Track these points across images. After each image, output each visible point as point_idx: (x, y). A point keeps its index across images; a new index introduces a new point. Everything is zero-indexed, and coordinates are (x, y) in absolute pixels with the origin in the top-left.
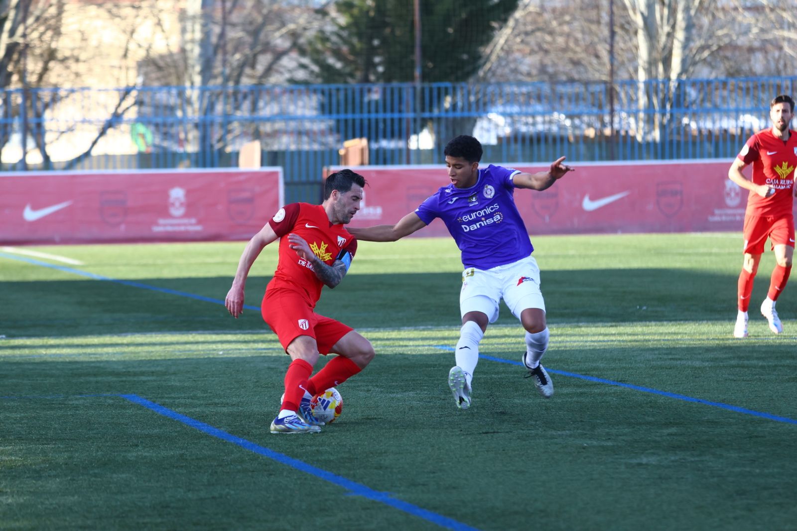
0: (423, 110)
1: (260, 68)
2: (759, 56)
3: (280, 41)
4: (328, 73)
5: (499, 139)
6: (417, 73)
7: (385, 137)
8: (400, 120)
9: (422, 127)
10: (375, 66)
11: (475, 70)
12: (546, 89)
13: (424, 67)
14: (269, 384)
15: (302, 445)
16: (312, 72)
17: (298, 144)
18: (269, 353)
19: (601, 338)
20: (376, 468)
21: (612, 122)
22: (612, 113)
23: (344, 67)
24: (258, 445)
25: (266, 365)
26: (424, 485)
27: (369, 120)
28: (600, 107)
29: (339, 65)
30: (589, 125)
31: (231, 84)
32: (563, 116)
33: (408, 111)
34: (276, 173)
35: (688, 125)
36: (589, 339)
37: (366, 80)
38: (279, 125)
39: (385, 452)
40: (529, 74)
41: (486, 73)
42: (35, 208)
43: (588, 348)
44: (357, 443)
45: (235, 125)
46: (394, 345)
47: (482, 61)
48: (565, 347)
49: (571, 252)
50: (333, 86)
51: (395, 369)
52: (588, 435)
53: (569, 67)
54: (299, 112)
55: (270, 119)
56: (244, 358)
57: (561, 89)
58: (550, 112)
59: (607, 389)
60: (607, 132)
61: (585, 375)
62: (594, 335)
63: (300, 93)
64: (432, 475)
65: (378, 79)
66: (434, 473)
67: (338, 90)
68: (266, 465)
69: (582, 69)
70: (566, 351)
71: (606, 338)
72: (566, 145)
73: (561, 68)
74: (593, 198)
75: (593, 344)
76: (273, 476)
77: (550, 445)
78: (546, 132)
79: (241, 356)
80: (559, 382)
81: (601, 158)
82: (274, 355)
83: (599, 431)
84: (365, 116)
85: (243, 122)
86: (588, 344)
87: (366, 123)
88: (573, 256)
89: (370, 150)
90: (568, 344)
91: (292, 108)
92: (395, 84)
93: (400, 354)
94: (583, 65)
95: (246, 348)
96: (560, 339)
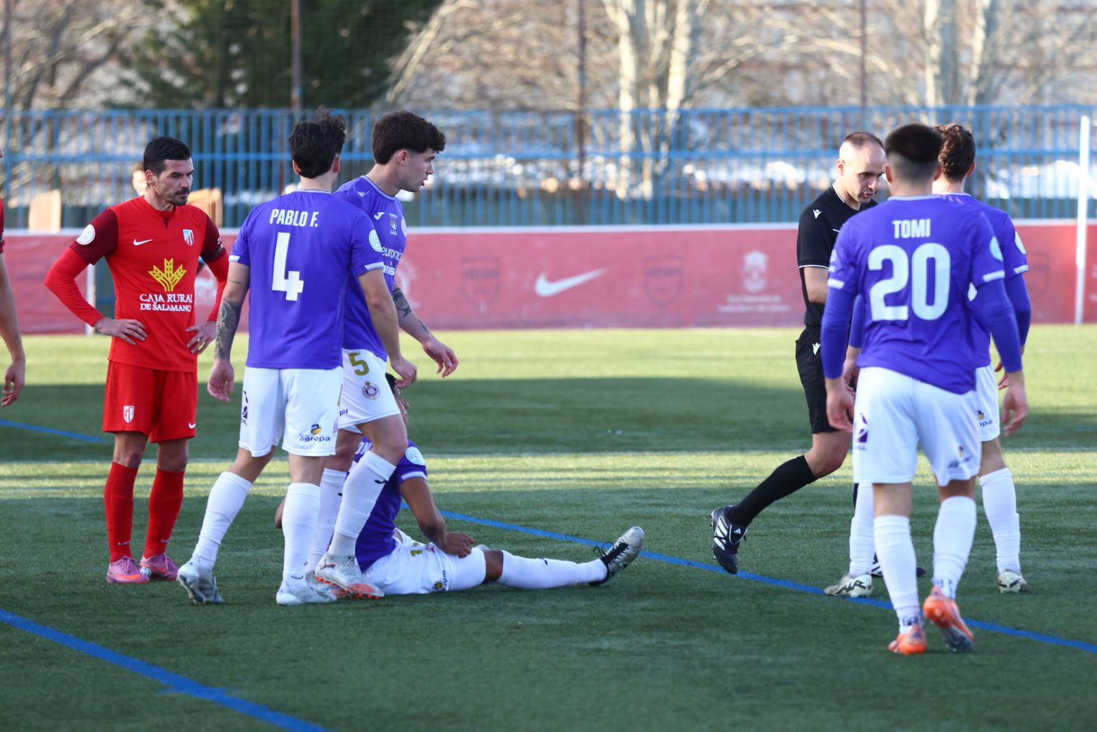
1: (62, 85)
2: (796, 76)
3: (92, 45)
4: (163, 93)
6: (296, 94)
7: (246, 187)
8: (270, 163)
10: (234, 84)
11: (381, 92)
12: (486, 120)
13: (305, 87)
14: (57, 538)
15: (101, 623)
16: (139, 92)
17: (118, 196)
18: (59, 493)
19: (552, 475)
20: (209, 655)
21: (581, 171)
22: (582, 157)
23: (188, 85)
24: (34, 622)
25: (53, 510)
26: (279, 678)
27: (224, 163)
28: (565, 147)
29: (179, 82)
30: (549, 174)
31: (18, 108)
32: (510, 161)
33: (282, 151)
35: (692, 175)
36: (535, 476)
37: (220, 104)
38: (91, 168)
39: (224, 633)
40: (460, 99)
41: (397, 96)
43: (532, 489)
44: (182, 619)
45: (23, 167)
47: (391, 79)
48: (499, 487)
49: (517, 354)
50: (172, 113)
51: (245, 517)
52: (524, 610)
53: (519, 90)
54: (120, 150)
55: (78, 160)
56: (20, 500)
57: (507, 121)
58: (491, 155)
59: (556, 546)
60: (575, 184)
61: (524, 526)
62: (543, 470)
63: (122, 123)
64: (292, 665)
65: (237, 104)
66: (295, 661)
67: (178, 118)
68: (45, 650)
69: (537, 92)
70: (500, 492)
71: (559, 475)
72: (513, 202)
73: (506, 92)
74: (552, 279)
75: (539, 483)
76: (54, 666)
77: (467, 623)
78: (485, 183)
79: (16, 498)
80: (486, 537)
81: (565, 222)
82: (67, 495)
83: (542, 604)
84: (218, 157)
85: (36, 163)
86: (532, 483)
87: (218, 167)
88: (518, 360)
89: (224, 207)
90: (503, 484)
91: (109, 144)
92: (263, 111)
93: (255, 496)
94: (540, 87)
95: (25, 486)
96: (492, 476)
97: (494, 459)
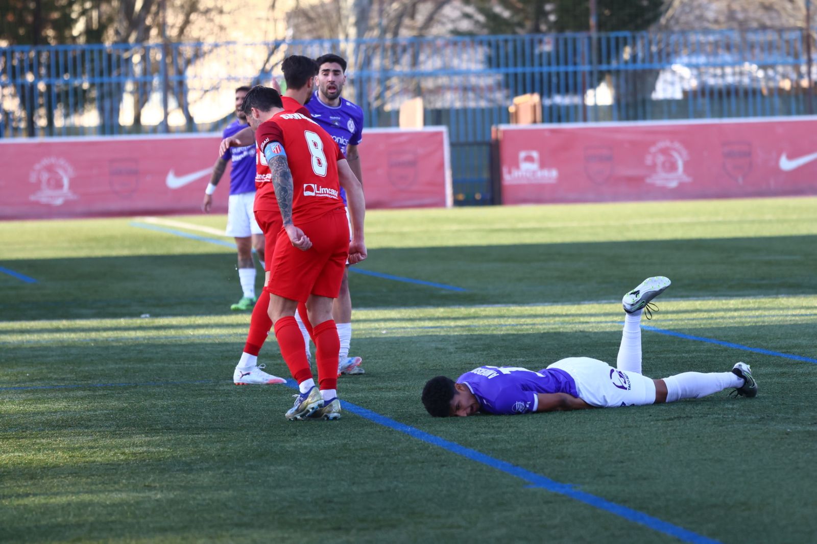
0: (600, 62)
1: (420, 18)
4: (495, 22)
5: (685, 93)
6: (593, 21)
7: (558, 92)
8: (575, 73)
9: (600, 79)
10: (546, 14)
11: (656, 18)
12: (735, 37)
13: (600, 16)
14: (438, 366)
15: (476, 433)
16: (477, 22)
17: (464, 101)
18: (437, 332)
19: (803, 312)
20: (558, 458)
21: (809, 73)
22: (810, 62)
23: (512, 16)
24: (428, 433)
25: (433, 345)
26: (611, 476)
27: (541, 74)
28: (796, 56)
29: (506, 14)
30: (785, 76)
31: (389, 36)
32: (754, 67)
33: (583, 64)
34: (439, 134)
36: (790, 312)
37: (537, 30)
38: (443, 80)
39: (567, 440)
40: (716, 21)
41: (668, 21)
42: (179, 174)
43: (789, 323)
44: (535, 430)
45: (394, 81)
46: (574, 321)
47: (663, 8)
48: (763, 322)
49: (768, 217)
50: (501, 37)
51: (575, 348)
52: (791, 420)
53: (760, 14)
54: (464, 66)
55: (433, 74)
56: (409, 337)
57: (752, 37)
58: (740, 62)
59: (810, 368)
60: (805, 83)
61: (785, 353)
62: (795, 308)
63: (465, 45)
64: (620, 465)
65: (550, 29)
66: (622, 462)
67: (506, 41)
68: (437, 455)
69: (774, 15)
70: (764, 326)
71: (808, 312)
72: (759, 99)
73: (751, 15)
74: (791, 157)
75: (794, 318)
76: (445, 467)
77: (749, 430)
78: (737, 84)
79: (406, 335)
80: (756, 362)
81: (798, 113)
82: (443, 333)
83: (804, 414)
84: (537, 69)
85: (403, 77)
86: (788, 318)
87: (537, 77)
88: (770, 221)
89: (543, 107)
90: (766, 319)
91: (456, 62)
92: (569, 34)
93: (581, 331)
94: (777, 12)
95: (412, 326)
96: (757, 313)
97: (758, 300)
